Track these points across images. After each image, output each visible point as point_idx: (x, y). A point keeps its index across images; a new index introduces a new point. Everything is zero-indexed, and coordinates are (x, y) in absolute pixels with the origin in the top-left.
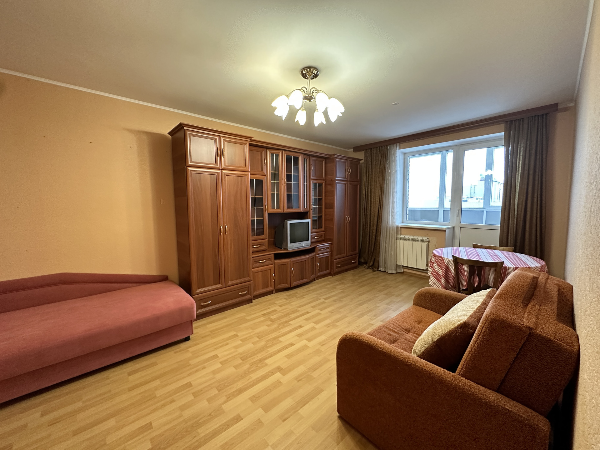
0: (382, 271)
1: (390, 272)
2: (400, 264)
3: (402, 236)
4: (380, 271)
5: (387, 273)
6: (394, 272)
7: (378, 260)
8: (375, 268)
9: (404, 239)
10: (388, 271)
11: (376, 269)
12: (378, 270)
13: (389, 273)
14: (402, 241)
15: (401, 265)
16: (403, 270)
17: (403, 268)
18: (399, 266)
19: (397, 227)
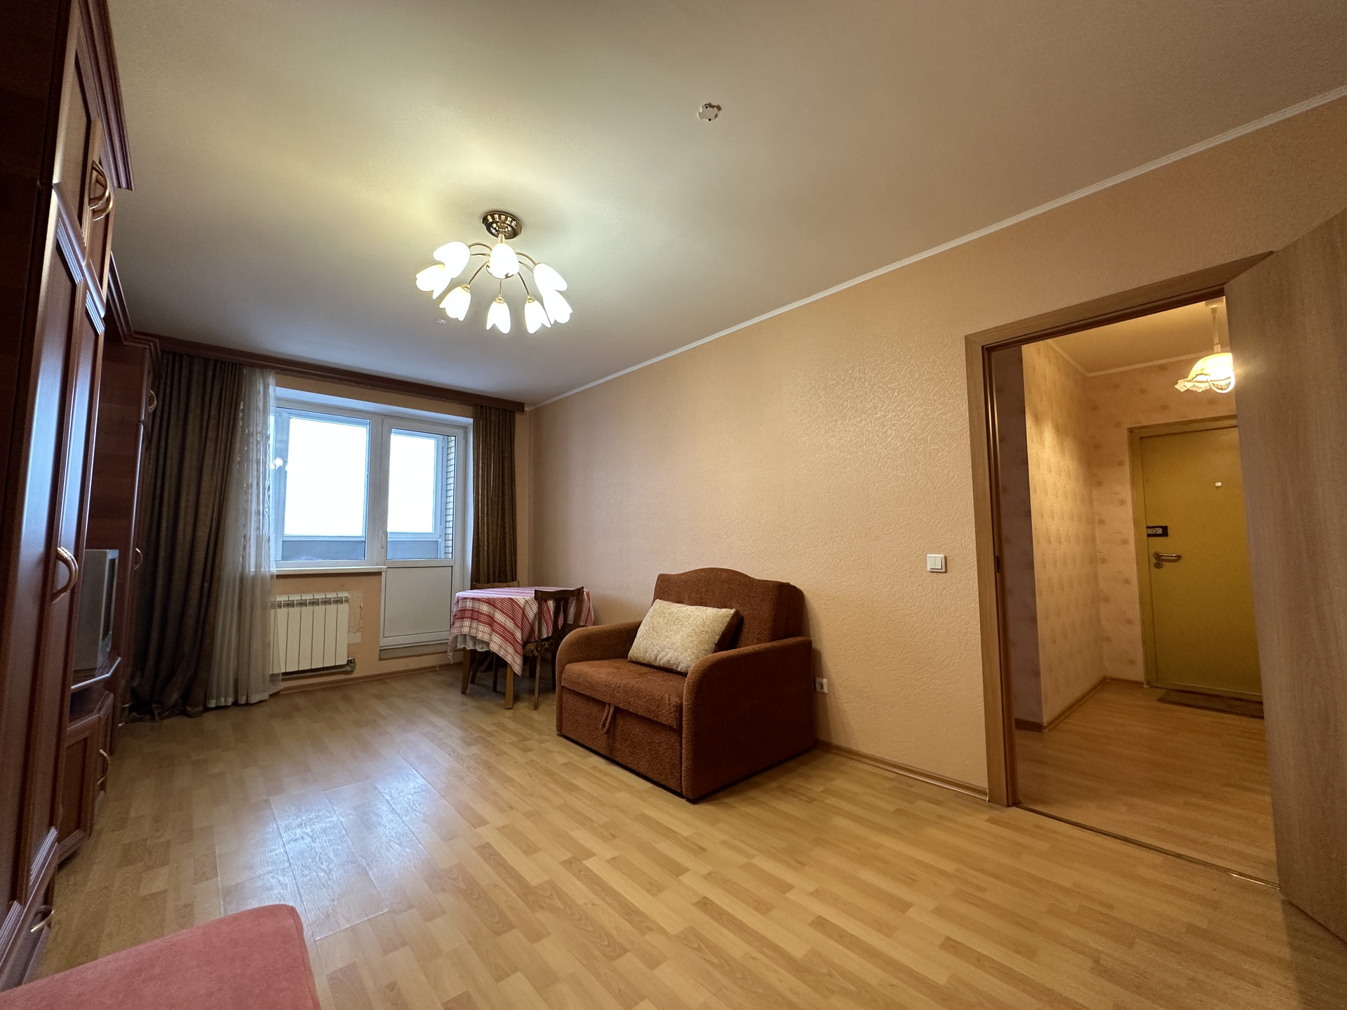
0: (225, 707)
1: (255, 699)
2: (276, 671)
3: (282, 598)
4: (218, 708)
5: (247, 704)
6: (265, 696)
8: (194, 707)
9: (289, 605)
11: (201, 711)
12: (207, 709)
14: (282, 612)
15: (277, 675)
16: (283, 685)
17: (283, 680)
18: (274, 677)
19: (272, 576)
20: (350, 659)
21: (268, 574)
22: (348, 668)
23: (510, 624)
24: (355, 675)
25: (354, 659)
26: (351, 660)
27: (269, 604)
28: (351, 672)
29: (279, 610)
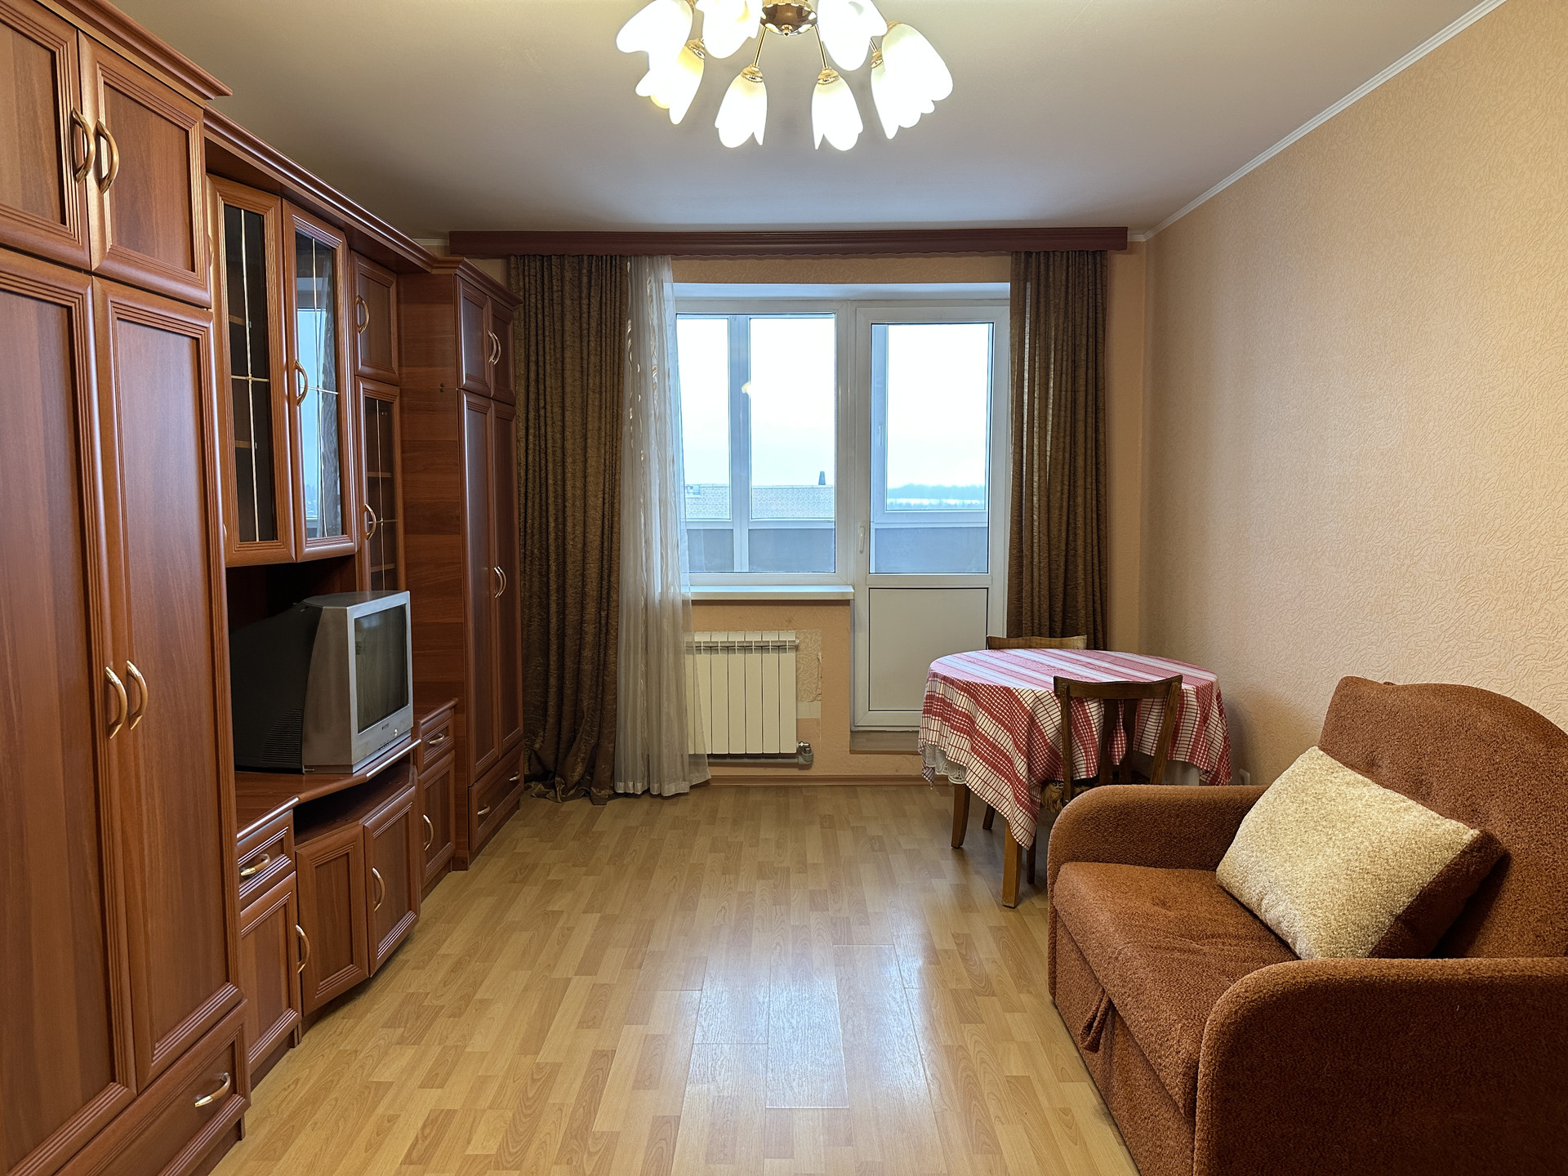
0: (634, 795)
1: (670, 789)
2: (700, 751)
3: (701, 638)
4: (626, 795)
5: (660, 795)
6: (684, 787)
7: (611, 750)
8: (601, 787)
9: (712, 648)
10: (660, 787)
11: (606, 792)
12: (613, 796)
13: (666, 794)
14: (703, 659)
15: (701, 756)
16: (710, 773)
17: (710, 764)
18: (696, 758)
19: (685, 603)
20: (802, 744)
21: (679, 599)
22: (801, 760)
23: (1005, 741)
24: (813, 772)
25: (809, 746)
26: (804, 747)
27: (684, 647)
28: (807, 767)
29: (698, 656)
